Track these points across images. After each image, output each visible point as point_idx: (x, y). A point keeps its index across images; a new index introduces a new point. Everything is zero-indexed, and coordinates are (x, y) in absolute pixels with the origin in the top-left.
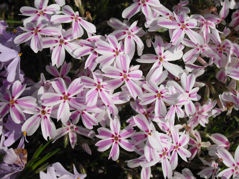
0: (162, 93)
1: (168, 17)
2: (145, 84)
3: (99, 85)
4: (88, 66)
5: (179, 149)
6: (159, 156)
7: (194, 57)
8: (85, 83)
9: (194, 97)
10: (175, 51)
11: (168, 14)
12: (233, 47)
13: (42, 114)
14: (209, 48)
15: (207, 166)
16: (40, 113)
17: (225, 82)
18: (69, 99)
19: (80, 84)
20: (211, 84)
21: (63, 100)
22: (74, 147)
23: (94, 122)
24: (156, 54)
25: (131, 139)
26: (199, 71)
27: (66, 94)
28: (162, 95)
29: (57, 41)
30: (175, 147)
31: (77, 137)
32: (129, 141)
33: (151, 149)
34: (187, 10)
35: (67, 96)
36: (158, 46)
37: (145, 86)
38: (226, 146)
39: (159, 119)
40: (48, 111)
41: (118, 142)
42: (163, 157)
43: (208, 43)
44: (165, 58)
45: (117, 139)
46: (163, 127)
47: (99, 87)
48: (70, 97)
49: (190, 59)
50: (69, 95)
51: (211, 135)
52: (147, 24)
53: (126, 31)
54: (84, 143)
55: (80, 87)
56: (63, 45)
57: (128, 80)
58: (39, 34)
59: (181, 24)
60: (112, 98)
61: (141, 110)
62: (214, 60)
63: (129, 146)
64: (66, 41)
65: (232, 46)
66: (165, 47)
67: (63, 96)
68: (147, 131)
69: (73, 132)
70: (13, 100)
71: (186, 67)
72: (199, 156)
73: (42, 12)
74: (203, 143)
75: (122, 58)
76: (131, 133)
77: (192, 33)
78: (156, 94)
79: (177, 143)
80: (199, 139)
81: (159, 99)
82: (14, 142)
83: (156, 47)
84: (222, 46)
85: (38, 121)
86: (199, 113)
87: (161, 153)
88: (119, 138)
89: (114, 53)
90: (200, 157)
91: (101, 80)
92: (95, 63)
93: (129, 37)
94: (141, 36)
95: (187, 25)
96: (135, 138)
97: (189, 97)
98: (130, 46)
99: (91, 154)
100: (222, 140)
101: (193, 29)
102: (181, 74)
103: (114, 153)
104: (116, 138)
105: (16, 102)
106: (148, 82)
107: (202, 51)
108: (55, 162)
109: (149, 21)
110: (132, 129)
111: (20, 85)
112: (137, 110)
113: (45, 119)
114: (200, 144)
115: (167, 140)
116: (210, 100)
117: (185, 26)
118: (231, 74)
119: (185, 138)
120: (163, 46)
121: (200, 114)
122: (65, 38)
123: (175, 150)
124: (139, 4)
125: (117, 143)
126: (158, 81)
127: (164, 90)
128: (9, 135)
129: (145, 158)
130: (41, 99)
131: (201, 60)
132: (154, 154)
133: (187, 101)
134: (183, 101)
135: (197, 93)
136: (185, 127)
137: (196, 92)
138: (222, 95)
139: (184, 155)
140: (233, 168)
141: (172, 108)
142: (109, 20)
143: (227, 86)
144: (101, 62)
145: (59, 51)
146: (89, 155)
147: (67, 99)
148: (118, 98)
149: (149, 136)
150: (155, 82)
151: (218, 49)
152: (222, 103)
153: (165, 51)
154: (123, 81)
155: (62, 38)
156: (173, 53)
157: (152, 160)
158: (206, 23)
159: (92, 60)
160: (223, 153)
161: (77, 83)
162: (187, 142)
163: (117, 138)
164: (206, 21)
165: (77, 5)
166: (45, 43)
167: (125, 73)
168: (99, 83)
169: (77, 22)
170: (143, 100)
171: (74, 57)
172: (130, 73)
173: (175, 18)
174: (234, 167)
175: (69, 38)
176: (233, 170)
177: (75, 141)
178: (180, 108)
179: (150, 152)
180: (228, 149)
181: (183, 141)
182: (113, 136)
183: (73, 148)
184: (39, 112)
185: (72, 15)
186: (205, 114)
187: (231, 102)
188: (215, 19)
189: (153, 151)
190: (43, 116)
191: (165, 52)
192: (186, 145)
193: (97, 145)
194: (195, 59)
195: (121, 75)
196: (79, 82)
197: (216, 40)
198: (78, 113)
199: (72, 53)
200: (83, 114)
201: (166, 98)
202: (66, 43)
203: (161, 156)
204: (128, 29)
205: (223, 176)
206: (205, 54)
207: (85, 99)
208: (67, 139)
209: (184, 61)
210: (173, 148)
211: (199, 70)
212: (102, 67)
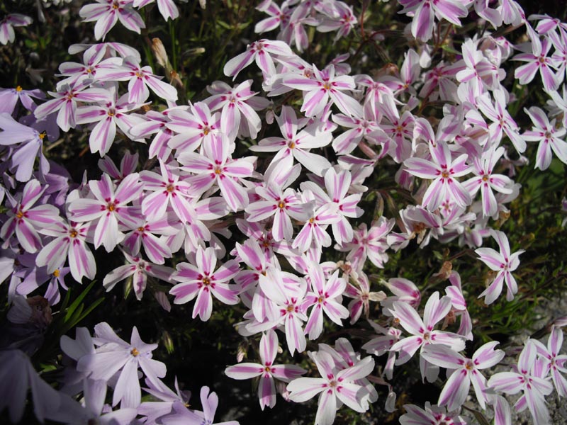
0: (287, 202)
1: (302, 72)
2: (260, 187)
3: (171, 185)
4: (157, 153)
5: (325, 303)
6: (279, 313)
7: (352, 144)
8: (146, 183)
9: (350, 210)
10: (317, 132)
11: (302, 68)
12: (419, 124)
13: (71, 236)
14: (378, 128)
15: (382, 334)
16: (68, 235)
17: (410, 187)
18: (117, 210)
19: (137, 184)
20: (389, 193)
21: (106, 212)
22: (142, 299)
23: (164, 252)
24: (282, 137)
25: (235, 283)
26: (363, 169)
27: (112, 200)
28: (287, 204)
29: (103, 113)
30: (316, 299)
31: (147, 281)
32: (230, 287)
33: (266, 300)
34: (345, 69)
35: (114, 205)
36: (287, 123)
37: (260, 190)
38: (413, 298)
39: (287, 249)
40: (82, 230)
41: (209, 287)
42: (287, 315)
43: (380, 122)
44: (298, 144)
45: (209, 284)
46: (298, 265)
47: (170, 188)
48: (119, 206)
49: (346, 147)
50: (117, 202)
51: (389, 280)
52: (265, 85)
53: (228, 96)
54: (158, 291)
55: (137, 189)
56: (114, 118)
57: (222, 176)
58: (74, 100)
59: (323, 82)
60: (196, 210)
61: (255, 233)
62: (387, 147)
63: (229, 295)
64: (119, 112)
65: (416, 123)
66: (298, 124)
67: (106, 204)
68: (260, 268)
69: (142, 272)
70: (21, 211)
71: (339, 161)
72: (367, 316)
73: (91, 69)
74: (372, 293)
75: (215, 140)
76: (234, 272)
77: (341, 98)
78: (276, 203)
79: (321, 293)
80: (365, 287)
81: (281, 211)
82: (37, 287)
83: (282, 125)
84: (400, 124)
85: (65, 248)
86: (365, 241)
87: (285, 307)
88: (212, 282)
89: (201, 131)
90: (370, 318)
91: (175, 178)
92: (167, 149)
93: (232, 105)
94: (259, 109)
95: (334, 84)
96: (242, 281)
97: (340, 211)
98: (232, 120)
99: (169, 311)
100: (406, 289)
101: (345, 92)
102: (325, 171)
103: (203, 307)
104: (207, 282)
105: (26, 214)
106: (267, 184)
107: (366, 133)
108: (99, 322)
109: (268, 79)
110: (236, 267)
111: (37, 187)
112: (248, 234)
113: (77, 244)
114: (366, 296)
115: (299, 286)
116: (384, 218)
117: (330, 86)
118: (411, 168)
119: (338, 284)
120: (295, 124)
121: (367, 243)
122: (118, 107)
123: (317, 304)
124: (253, 51)
125: (208, 291)
126: (284, 183)
127: (292, 197)
128: (27, 275)
129: (253, 316)
130: (70, 209)
131: (368, 150)
132: (270, 309)
133: (335, 217)
134: (329, 217)
135: (358, 205)
136: (341, 266)
137: (355, 203)
138: (406, 211)
139: (335, 314)
140: (421, 336)
141: (307, 227)
142: (210, 84)
143: (413, 194)
144: (178, 147)
145: (105, 129)
146: (167, 311)
147: (113, 209)
148: (208, 209)
149: (261, 276)
150: (277, 185)
151: (394, 130)
152: (406, 224)
153: (298, 131)
154: (215, 179)
155: (113, 106)
156: (314, 135)
157: (266, 320)
158: (376, 87)
159: (162, 143)
160: (403, 309)
161: (133, 183)
162: (341, 291)
163: (209, 281)
164: (375, 83)
165: (161, 63)
166: (84, 116)
167: (218, 165)
168: (171, 181)
169: (141, 79)
170: (253, 214)
171: (132, 138)
172: (227, 166)
173: (314, 74)
174: (423, 335)
175: (126, 107)
176: (420, 340)
177: (143, 288)
178: (323, 230)
179: (264, 305)
180: (416, 305)
181: (334, 288)
182: (200, 277)
183: (140, 300)
184: (65, 232)
185: (134, 70)
186: (375, 242)
187: (420, 223)
188: (396, 84)
189: (268, 303)
190: (72, 239)
191: (299, 134)
192: (338, 297)
193: (173, 294)
194: (354, 146)
195: (211, 167)
196: (135, 181)
197: (390, 115)
198: (135, 235)
199: (129, 132)
200: (145, 237)
201: (294, 210)
202: (118, 116)
203: (284, 312)
204: (230, 93)
205: (401, 351)
206: (373, 137)
207: (140, 209)
208: (129, 285)
209: (336, 149)
210: (314, 300)
211: (363, 166)
212: (178, 155)
